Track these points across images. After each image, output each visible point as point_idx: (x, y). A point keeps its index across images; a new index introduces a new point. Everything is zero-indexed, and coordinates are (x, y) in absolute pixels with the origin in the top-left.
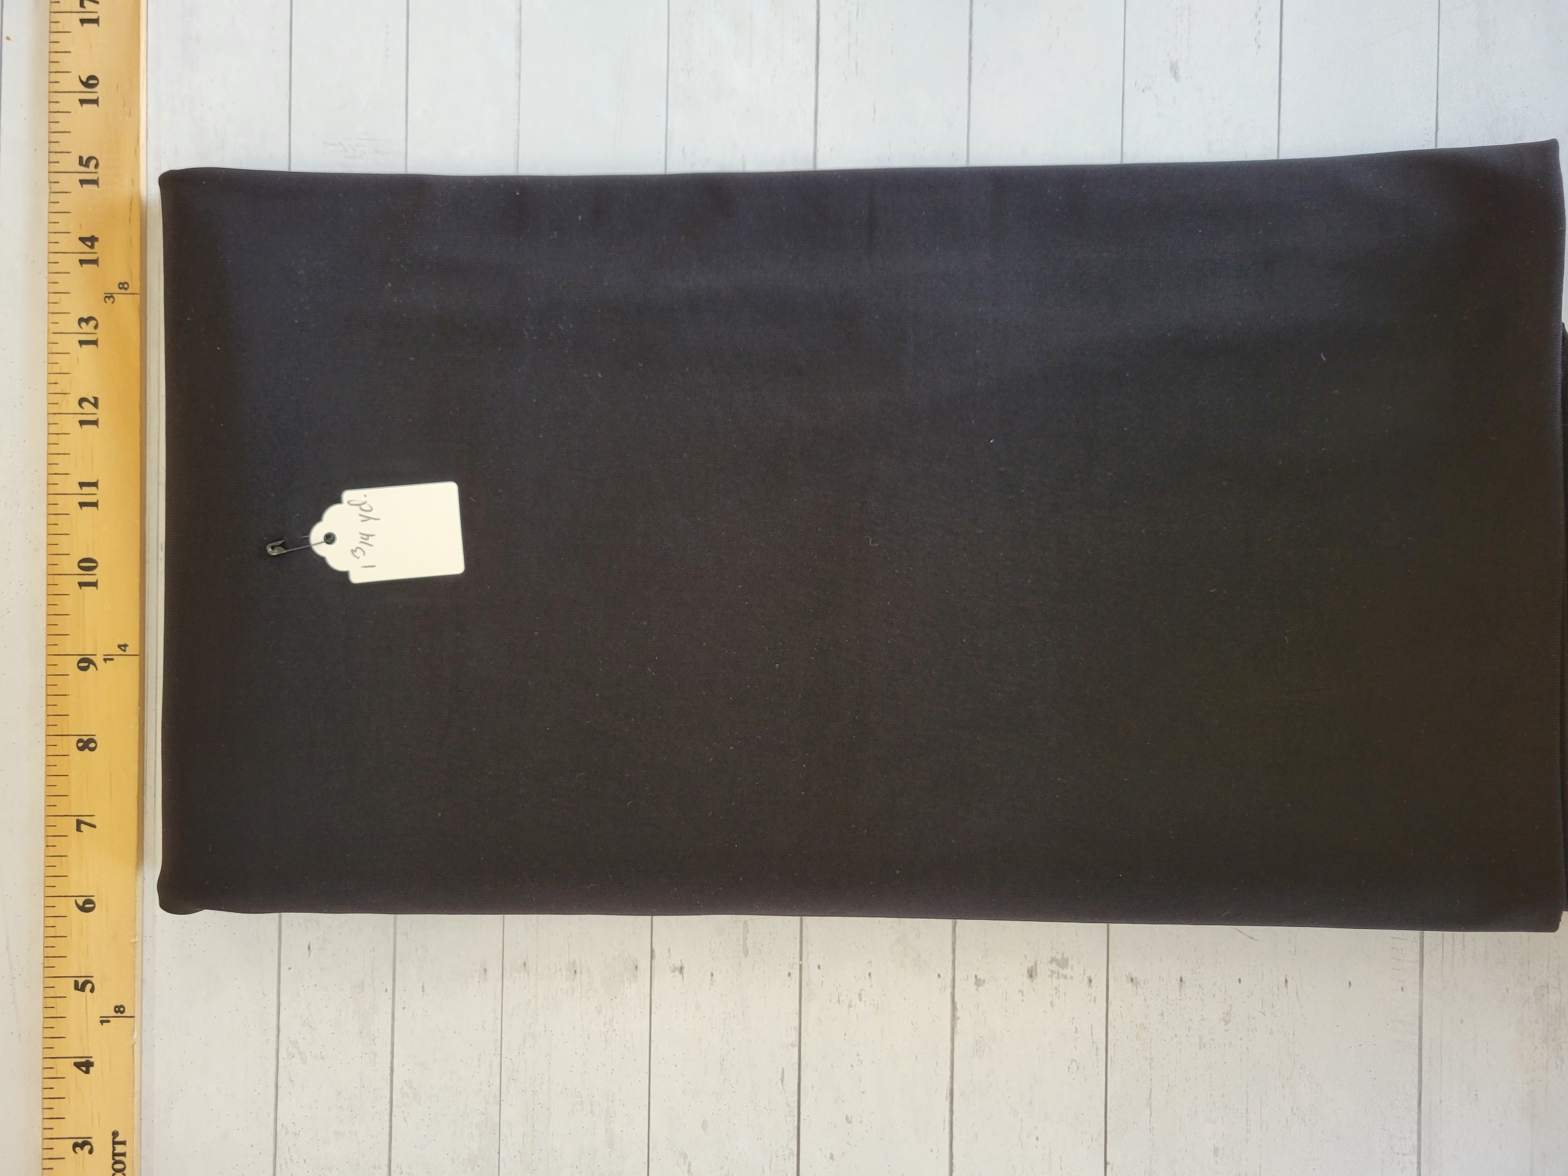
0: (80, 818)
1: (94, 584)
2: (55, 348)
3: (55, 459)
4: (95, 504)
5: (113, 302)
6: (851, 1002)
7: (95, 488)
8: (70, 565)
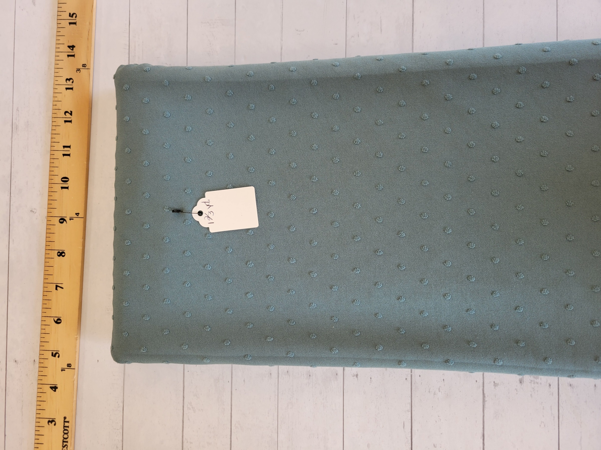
0: (57, 284)
1: (67, 188)
2: (56, 91)
3: (54, 136)
4: (69, 155)
5: (80, 72)
6: (435, 392)
7: (69, 148)
8: (58, 180)
